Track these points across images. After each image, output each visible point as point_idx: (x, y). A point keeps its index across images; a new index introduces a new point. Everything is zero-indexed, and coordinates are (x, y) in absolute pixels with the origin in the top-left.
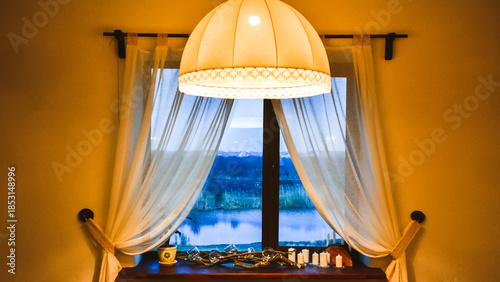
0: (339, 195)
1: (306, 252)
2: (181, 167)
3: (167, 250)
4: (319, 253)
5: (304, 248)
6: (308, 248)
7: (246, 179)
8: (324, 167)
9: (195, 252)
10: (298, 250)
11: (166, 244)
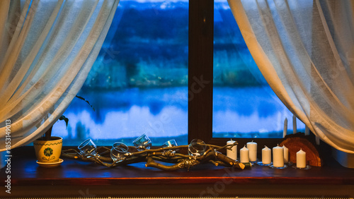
0: (303, 64)
1: (252, 146)
2: (66, 22)
3: (49, 144)
4: (271, 147)
5: (250, 140)
6: (255, 140)
7: (171, 42)
8: (280, 21)
9: (89, 147)
10: (242, 142)
11: (47, 135)
